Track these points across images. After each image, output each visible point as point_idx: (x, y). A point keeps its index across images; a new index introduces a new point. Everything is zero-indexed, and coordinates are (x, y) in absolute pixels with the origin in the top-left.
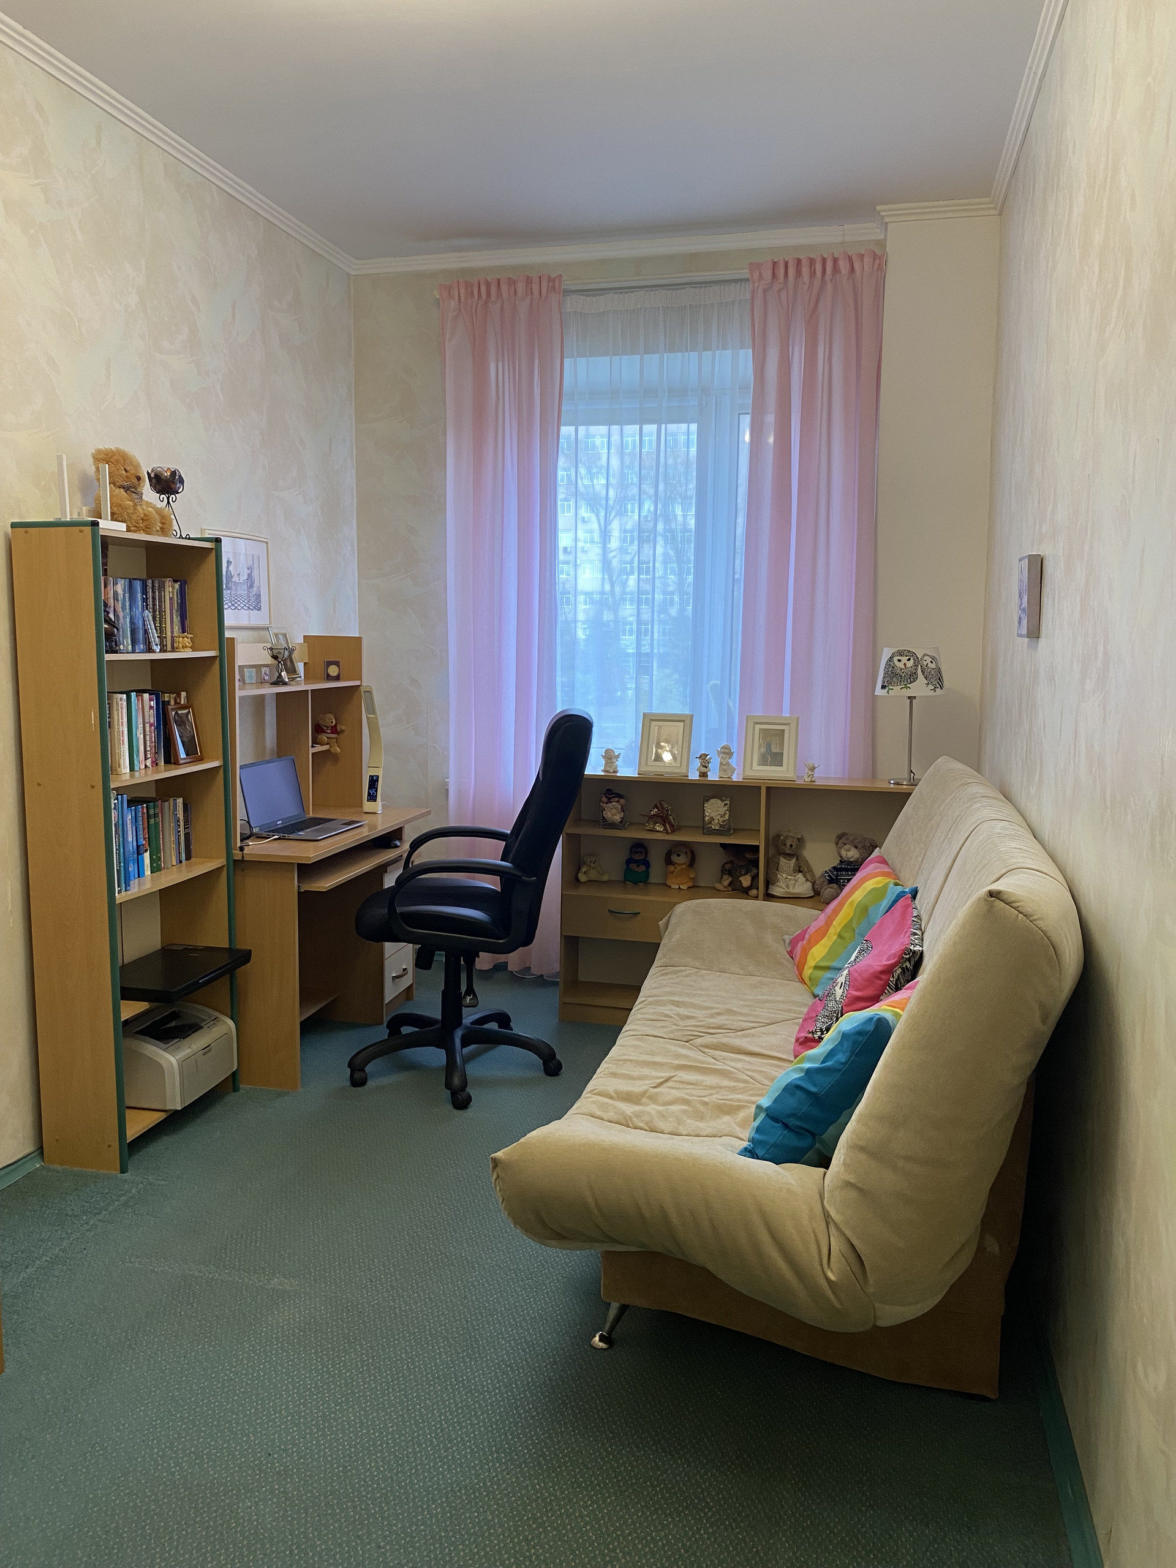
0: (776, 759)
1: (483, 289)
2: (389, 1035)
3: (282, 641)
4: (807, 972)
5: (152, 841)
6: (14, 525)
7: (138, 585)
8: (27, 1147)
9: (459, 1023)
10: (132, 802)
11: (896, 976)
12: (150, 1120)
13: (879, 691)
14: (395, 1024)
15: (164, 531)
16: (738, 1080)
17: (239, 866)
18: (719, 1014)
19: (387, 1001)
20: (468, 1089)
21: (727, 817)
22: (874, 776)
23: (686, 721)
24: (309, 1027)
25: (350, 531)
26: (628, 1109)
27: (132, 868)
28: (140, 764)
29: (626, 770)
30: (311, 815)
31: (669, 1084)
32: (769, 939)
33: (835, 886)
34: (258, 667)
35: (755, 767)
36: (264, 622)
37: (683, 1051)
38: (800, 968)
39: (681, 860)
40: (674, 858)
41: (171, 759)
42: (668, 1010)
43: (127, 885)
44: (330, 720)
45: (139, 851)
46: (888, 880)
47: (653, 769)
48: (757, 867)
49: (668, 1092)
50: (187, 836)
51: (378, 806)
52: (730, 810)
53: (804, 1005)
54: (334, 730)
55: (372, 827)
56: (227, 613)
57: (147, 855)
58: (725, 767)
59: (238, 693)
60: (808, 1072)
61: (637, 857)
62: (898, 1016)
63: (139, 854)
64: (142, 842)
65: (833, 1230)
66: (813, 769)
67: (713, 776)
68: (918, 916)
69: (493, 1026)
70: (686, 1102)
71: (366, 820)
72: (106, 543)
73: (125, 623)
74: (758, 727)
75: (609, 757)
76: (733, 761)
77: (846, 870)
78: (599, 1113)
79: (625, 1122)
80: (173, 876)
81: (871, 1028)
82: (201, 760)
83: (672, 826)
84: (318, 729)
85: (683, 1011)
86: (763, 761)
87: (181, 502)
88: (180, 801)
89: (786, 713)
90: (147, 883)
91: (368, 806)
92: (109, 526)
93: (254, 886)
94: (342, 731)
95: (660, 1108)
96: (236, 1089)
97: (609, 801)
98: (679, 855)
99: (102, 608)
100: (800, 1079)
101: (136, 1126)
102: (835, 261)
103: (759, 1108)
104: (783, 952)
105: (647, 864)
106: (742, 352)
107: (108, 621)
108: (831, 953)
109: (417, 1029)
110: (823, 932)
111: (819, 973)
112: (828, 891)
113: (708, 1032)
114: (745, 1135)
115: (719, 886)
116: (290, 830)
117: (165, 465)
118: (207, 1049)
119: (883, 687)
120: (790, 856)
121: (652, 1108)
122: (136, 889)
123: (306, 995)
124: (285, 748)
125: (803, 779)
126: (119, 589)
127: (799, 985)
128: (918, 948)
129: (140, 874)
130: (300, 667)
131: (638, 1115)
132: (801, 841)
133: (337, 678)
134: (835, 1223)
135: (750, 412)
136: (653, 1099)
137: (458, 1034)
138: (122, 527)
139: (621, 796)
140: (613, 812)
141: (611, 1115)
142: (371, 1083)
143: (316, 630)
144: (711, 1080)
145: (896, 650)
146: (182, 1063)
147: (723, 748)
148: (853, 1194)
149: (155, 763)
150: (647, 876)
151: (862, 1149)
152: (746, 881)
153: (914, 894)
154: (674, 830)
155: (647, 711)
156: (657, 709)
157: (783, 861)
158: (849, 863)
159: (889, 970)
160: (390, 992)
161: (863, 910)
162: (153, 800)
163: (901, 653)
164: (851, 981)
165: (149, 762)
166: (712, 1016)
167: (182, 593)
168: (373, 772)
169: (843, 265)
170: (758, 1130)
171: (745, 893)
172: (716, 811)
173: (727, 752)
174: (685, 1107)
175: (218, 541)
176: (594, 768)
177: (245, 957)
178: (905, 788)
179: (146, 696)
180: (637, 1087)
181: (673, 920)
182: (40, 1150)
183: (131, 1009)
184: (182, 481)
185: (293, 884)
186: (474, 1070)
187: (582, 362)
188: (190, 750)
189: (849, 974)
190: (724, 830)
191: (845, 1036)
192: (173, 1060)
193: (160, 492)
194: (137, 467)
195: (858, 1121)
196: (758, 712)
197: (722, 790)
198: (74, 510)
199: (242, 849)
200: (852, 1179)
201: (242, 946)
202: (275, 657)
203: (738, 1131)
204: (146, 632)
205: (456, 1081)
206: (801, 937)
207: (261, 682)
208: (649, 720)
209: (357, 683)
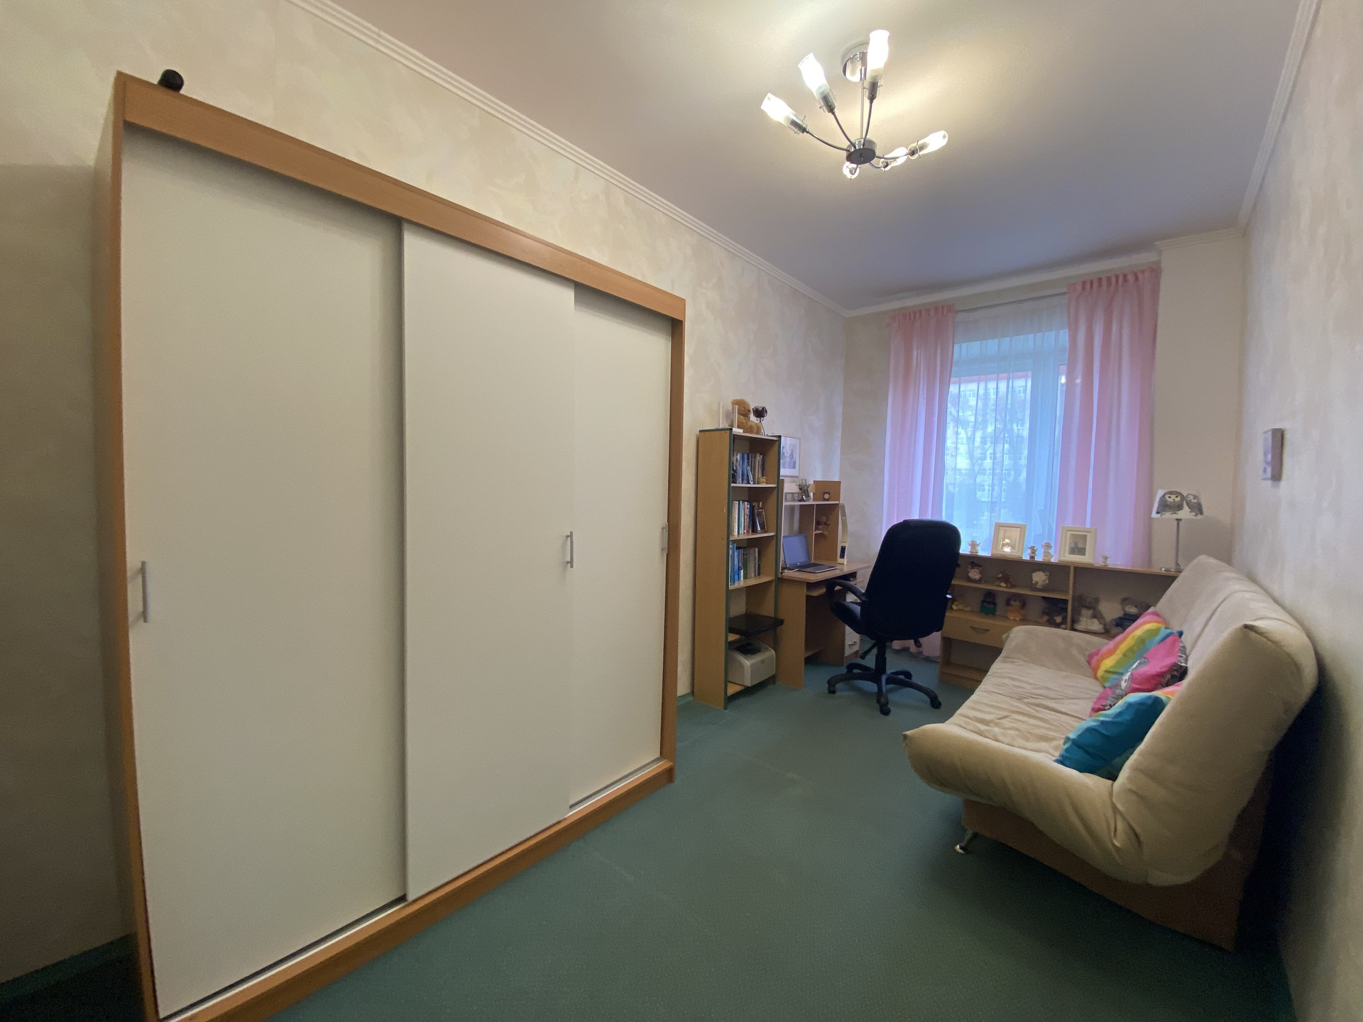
0: (1082, 551)
1: (912, 315)
2: (847, 672)
3: (804, 481)
4: (1100, 673)
5: (745, 565)
6: (700, 431)
7: (746, 456)
8: (688, 691)
9: (884, 671)
10: (738, 548)
11: (1167, 679)
12: (738, 688)
13: (1154, 515)
14: (851, 667)
15: (758, 433)
16: (1052, 724)
17: (780, 581)
18: (1039, 688)
19: (846, 655)
20: (889, 706)
21: (1047, 582)
22: (1150, 565)
23: (1022, 528)
24: (809, 661)
25: (838, 434)
26: (982, 727)
27: (736, 577)
28: (742, 531)
29: (982, 552)
30: (813, 562)
31: (1007, 719)
32: (1074, 651)
33: (1120, 628)
34: (793, 494)
35: (1067, 554)
36: (797, 474)
37: (1016, 704)
38: (1095, 670)
39: (1016, 604)
40: (1012, 603)
41: (754, 530)
42: (1007, 681)
43: (734, 583)
44: (824, 519)
45: (739, 569)
46: (1160, 625)
47: (998, 553)
48: (1067, 612)
49: (1005, 722)
50: (759, 565)
51: (845, 561)
52: (1049, 579)
53: (1098, 692)
54: (825, 524)
55: (841, 570)
56: (781, 470)
57: (742, 571)
58: (1047, 554)
59: (784, 504)
60: (1102, 722)
61: (989, 600)
62: (1169, 699)
63: (739, 570)
64: (740, 565)
65: (1119, 817)
66: (1106, 558)
67: (1039, 558)
68: (1184, 647)
69: (902, 677)
70: (1017, 730)
71: (838, 567)
72: (735, 438)
73: (740, 472)
74: (1069, 533)
75: (973, 545)
76: (1051, 551)
77: (1128, 620)
78: (964, 726)
79: (980, 733)
80: (753, 581)
81: (1150, 702)
82: (766, 532)
83: (1011, 584)
84: (818, 523)
85: (1017, 683)
86: (1073, 551)
87: (766, 421)
88: (757, 549)
89: (1088, 526)
90: (741, 583)
91: (840, 560)
92: (737, 431)
93: (786, 591)
94: (829, 525)
95: (1002, 731)
96: (774, 683)
97: (972, 568)
98: (1015, 601)
99: (731, 463)
100: (1098, 725)
101: (732, 689)
102: (1125, 276)
103: (1068, 739)
104: (1083, 660)
105: (994, 604)
106: (1062, 332)
107: (733, 470)
108: (1118, 663)
109: (860, 671)
110: (1111, 652)
111: (1108, 675)
112: (1114, 630)
113: (1032, 696)
114: (1057, 754)
115: (1040, 621)
116: (802, 568)
117: (760, 405)
118: (763, 661)
119: (1158, 513)
120: (1088, 608)
121: (996, 730)
122: (737, 585)
123: (808, 644)
124: (803, 530)
125: (1099, 563)
126: (738, 457)
127: (1093, 680)
128: (1183, 664)
129: (739, 579)
130: (811, 494)
131: (987, 731)
132: (1097, 601)
133: (828, 500)
134: (1121, 814)
135: (1066, 362)
136: (997, 725)
137: (884, 678)
138: (741, 431)
139: (979, 566)
140: (974, 574)
141: (971, 727)
142: (838, 694)
143: (819, 479)
144: (1032, 721)
145: (1166, 491)
146: (752, 666)
147: (1046, 543)
148: (1134, 798)
149: (748, 532)
150: (995, 611)
151: (1141, 771)
152: (1058, 620)
153: (1181, 634)
154: (1013, 586)
155: (997, 521)
156: (1002, 521)
157: (1084, 611)
158: (1131, 615)
159: (1161, 675)
160: (848, 652)
161: (1142, 641)
162: (745, 548)
163: (1171, 493)
164: (1132, 678)
165: (745, 531)
166: (1035, 689)
167: (763, 460)
168: (843, 545)
169: (1131, 278)
170: (1067, 750)
171: (1058, 626)
172: (1039, 578)
173: (1048, 546)
174: (1017, 733)
175: (780, 437)
176: (964, 550)
177: (781, 622)
178: (1173, 574)
179: (746, 503)
180: (987, 717)
181: (1011, 635)
182: (693, 693)
183: (732, 637)
184: (766, 412)
185: (804, 592)
186: (893, 697)
187: (964, 345)
188: (763, 527)
189: (1132, 675)
190: (1044, 589)
191: (1130, 705)
192: (748, 663)
193: (757, 417)
194: (749, 406)
195: (1140, 755)
196: (1069, 524)
197: (1045, 567)
198: (723, 424)
199: (782, 573)
200: (1134, 788)
201: (781, 616)
202: (801, 489)
203: (1052, 751)
204: (747, 475)
205: (883, 700)
206: (1097, 653)
207: (794, 500)
208: (999, 526)
209: (838, 502)
